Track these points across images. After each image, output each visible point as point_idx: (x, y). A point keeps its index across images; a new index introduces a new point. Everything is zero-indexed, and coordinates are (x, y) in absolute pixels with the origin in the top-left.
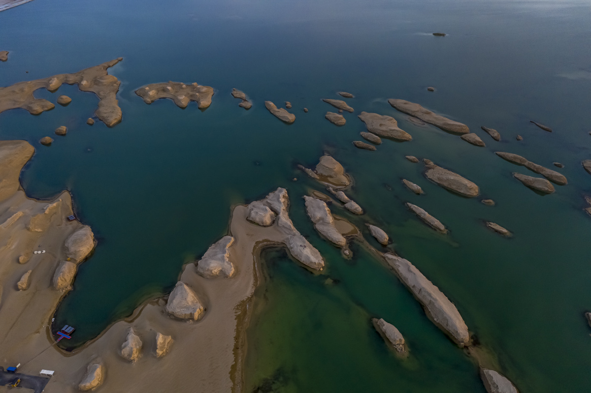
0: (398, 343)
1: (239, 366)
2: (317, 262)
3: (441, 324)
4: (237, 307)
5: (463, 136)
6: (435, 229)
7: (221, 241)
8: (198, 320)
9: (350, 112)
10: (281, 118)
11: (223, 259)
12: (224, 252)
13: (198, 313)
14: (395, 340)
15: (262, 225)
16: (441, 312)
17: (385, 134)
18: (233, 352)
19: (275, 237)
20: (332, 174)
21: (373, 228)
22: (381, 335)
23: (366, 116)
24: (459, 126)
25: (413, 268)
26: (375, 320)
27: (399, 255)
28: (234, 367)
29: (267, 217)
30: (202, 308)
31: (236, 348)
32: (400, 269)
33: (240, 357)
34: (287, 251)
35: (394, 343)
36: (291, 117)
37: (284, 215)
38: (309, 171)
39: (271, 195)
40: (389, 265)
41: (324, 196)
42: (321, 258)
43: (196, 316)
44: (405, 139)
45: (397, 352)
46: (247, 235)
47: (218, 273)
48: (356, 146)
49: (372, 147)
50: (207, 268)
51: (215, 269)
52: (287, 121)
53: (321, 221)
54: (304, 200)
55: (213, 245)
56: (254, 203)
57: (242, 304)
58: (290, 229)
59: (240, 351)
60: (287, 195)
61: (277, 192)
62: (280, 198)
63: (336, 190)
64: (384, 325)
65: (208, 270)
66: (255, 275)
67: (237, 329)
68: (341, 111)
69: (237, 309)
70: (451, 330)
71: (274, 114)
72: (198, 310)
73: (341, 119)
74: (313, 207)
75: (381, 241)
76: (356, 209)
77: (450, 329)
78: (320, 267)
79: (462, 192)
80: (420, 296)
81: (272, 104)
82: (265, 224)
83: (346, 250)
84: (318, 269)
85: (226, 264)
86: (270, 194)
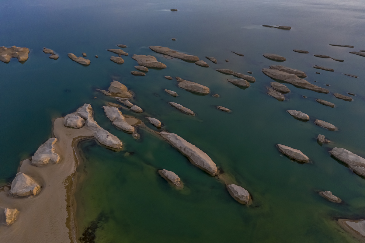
0: (176, 181)
1: (72, 218)
2: (117, 143)
3: (200, 165)
4: (65, 181)
5: (196, 62)
6: (188, 114)
7: (48, 142)
8: (37, 195)
9: (126, 56)
10: (80, 63)
11: (50, 152)
12: (51, 148)
13: (36, 189)
14: (174, 180)
15: (76, 127)
16: (199, 158)
17: (150, 66)
18: (66, 210)
19: (86, 133)
20: (120, 91)
21: (151, 119)
22: (165, 178)
23: (136, 57)
24: (193, 57)
25: (178, 137)
26: (160, 171)
27: (169, 132)
28: (68, 220)
29: (79, 122)
30: (39, 186)
31: (68, 206)
32: (171, 139)
33: (72, 212)
34: (96, 141)
35: (174, 182)
36: (87, 62)
37: (91, 119)
38: (104, 91)
39: (80, 109)
40: (163, 138)
41: (116, 105)
42: (119, 141)
43: (35, 192)
44: (163, 67)
45: (176, 187)
46: (66, 135)
47: (48, 162)
48: (132, 74)
49: (143, 73)
50: (39, 159)
51: (45, 159)
52: (85, 64)
53: (117, 120)
54: (103, 109)
55: (42, 146)
56: (69, 115)
57: (69, 178)
58: (96, 127)
59: (71, 208)
60: (91, 107)
61: (84, 107)
62: (87, 110)
63: (124, 100)
64: (166, 172)
65: (40, 161)
66: (76, 159)
67: (67, 194)
68: (120, 55)
69: (66, 182)
71: (75, 60)
72: (36, 187)
73: (121, 59)
74: (110, 112)
75: (156, 125)
76: (138, 109)
77: (206, 167)
78: (120, 146)
79: (200, 92)
80: (185, 152)
81: (73, 54)
82: (78, 127)
83: (135, 134)
84: (119, 148)
85: (53, 155)
86: (79, 108)
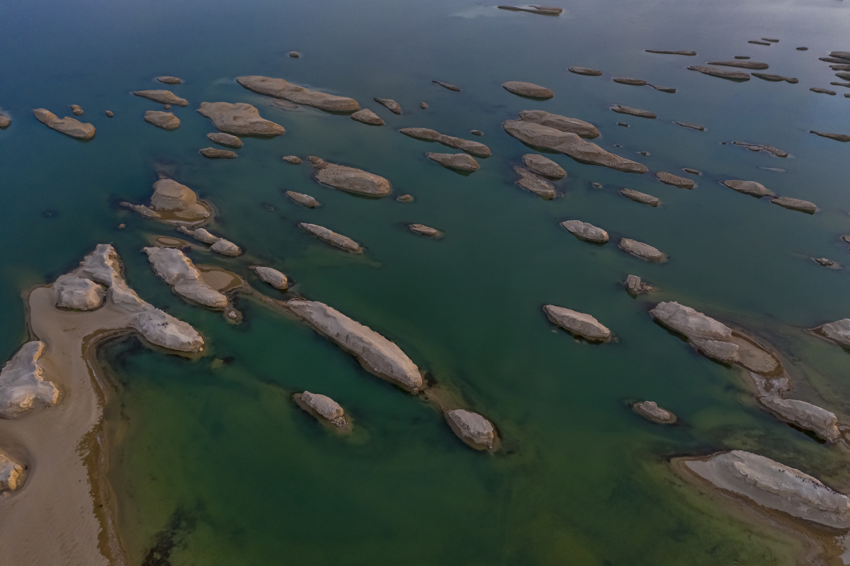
0: (336, 415)
1: (111, 531)
2: (191, 340)
3: (384, 372)
4: (82, 446)
5: (354, 115)
6: (347, 250)
7: (22, 353)
8: (19, 488)
9: (184, 106)
10: (70, 134)
11: (33, 381)
12: (33, 368)
13: (14, 476)
14: (331, 414)
15: (86, 309)
16: (381, 357)
17: (245, 131)
18: (94, 515)
19: (114, 322)
20: (180, 205)
21: (261, 270)
22: (310, 412)
23: (209, 108)
24: (345, 102)
25: (331, 310)
26: (297, 396)
27: (308, 299)
28: (103, 537)
29: (91, 294)
30: (19, 467)
31: (98, 507)
32: (313, 317)
33: (109, 518)
34: (139, 338)
35: (330, 418)
36: (88, 129)
37: (120, 285)
38: (141, 208)
39: (89, 260)
40: (297, 315)
41: (176, 242)
42: (195, 333)
43: (12, 482)
44: (275, 132)
45: (337, 429)
46: (65, 330)
47: (30, 405)
48: (205, 156)
49: (230, 153)
50: (9, 402)
51: (24, 400)
52: (82, 136)
53: (182, 280)
54: (145, 254)
55: (9, 364)
56: (62, 278)
57: (89, 438)
58: (135, 304)
59: (105, 509)
60: (115, 253)
61: (96, 253)
62: (105, 260)
63: (193, 228)
64: (311, 399)
65: (12, 405)
66: (98, 390)
67: (91, 478)
68: (168, 106)
69: (83, 448)
70: (399, 377)
71: (56, 128)
72: (13, 472)
73: (171, 118)
74: (163, 262)
75: (277, 285)
76: (229, 249)
77: (397, 375)
78: (198, 346)
79: (369, 192)
80: (349, 346)
81: (46, 112)
82: (90, 307)
83: (230, 311)
84: (196, 351)
85: (41, 386)
86: (86, 257)
